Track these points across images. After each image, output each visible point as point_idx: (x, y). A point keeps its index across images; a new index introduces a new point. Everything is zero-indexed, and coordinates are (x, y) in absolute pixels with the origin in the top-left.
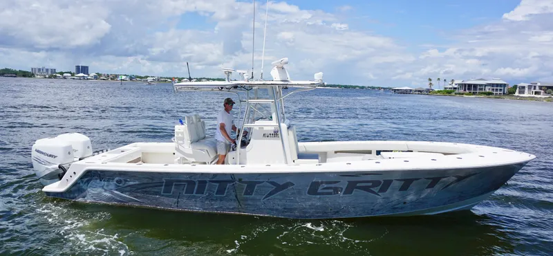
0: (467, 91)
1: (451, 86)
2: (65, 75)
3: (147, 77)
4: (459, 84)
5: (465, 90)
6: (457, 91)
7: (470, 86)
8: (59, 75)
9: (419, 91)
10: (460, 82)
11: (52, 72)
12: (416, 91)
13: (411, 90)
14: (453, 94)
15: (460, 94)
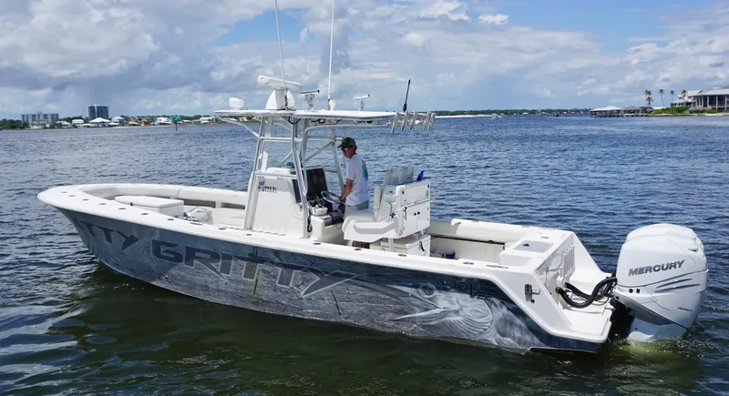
0: (709, 107)
1: (681, 101)
2: (75, 121)
3: (200, 117)
4: (695, 97)
5: (705, 105)
6: (692, 108)
7: (712, 98)
8: (66, 123)
9: (630, 112)
10: (696, 93)
11: (53, 118)
12: (625, 112)
13: (619, 111)
14: (687, 112)
15: (697, 112)
